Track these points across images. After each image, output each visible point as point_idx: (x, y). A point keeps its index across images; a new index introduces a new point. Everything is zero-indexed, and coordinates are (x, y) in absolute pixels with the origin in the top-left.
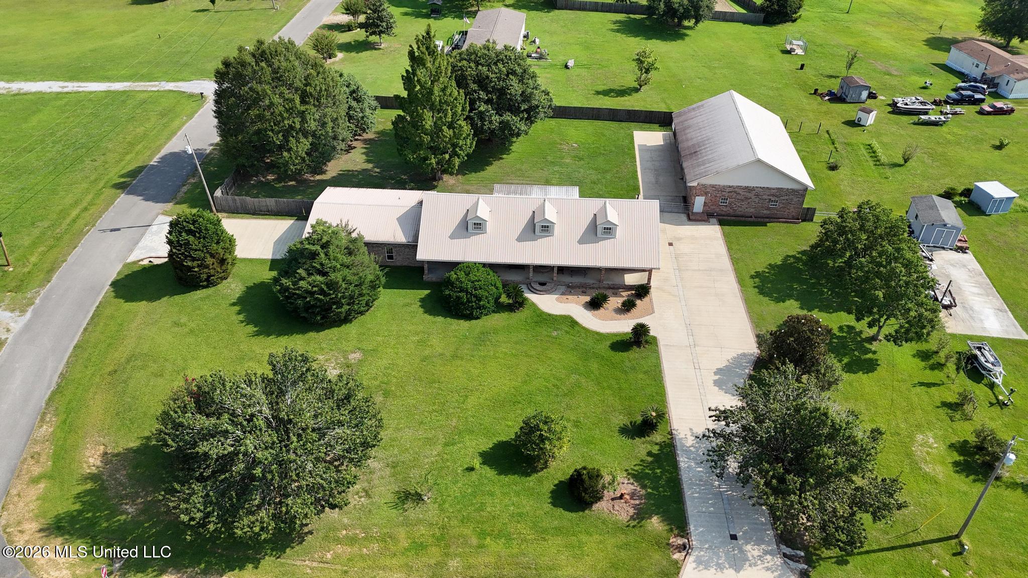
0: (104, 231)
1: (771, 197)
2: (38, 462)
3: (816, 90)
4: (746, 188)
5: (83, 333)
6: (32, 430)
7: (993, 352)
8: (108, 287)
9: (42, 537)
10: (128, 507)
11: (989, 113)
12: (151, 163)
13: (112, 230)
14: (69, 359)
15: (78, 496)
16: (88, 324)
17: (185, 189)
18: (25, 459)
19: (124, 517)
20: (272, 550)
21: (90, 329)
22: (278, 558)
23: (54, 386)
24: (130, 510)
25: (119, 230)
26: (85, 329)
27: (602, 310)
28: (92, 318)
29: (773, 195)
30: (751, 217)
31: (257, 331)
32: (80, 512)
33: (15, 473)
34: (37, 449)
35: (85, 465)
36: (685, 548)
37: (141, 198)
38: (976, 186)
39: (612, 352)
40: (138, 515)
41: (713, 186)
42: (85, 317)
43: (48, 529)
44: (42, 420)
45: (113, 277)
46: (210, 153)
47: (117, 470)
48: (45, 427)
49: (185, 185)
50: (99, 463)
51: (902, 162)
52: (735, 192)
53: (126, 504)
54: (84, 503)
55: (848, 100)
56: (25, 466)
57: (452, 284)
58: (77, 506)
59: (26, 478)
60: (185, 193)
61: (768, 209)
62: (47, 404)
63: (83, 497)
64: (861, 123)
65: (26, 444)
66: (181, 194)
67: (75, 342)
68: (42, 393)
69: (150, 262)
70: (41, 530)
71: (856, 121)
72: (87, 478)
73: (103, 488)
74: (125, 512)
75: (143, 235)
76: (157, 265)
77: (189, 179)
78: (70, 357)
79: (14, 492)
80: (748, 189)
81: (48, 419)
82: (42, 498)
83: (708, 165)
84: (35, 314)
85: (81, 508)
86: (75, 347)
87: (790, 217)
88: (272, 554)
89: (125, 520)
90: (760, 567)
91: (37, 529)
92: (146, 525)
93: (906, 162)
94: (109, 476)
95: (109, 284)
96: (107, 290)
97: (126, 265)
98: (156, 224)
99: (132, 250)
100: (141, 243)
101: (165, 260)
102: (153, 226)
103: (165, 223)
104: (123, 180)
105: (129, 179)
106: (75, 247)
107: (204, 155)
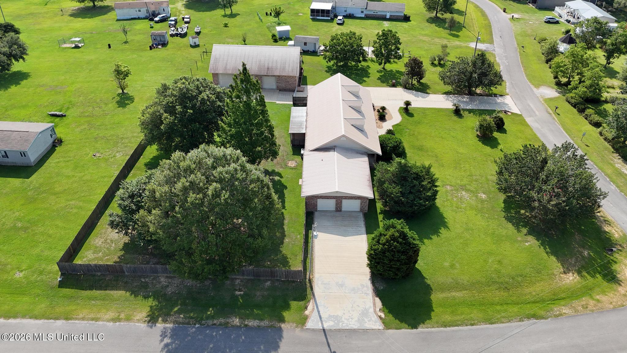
2: (587, 304)
3: (150, 47)
5: (477, 325)
6: (570, 316)
9: (623, 283)
10: (586, 254)
14: (505, 323)
15: (593, 277)
16: (467, 325)
17: (253, 323)
18: (590, 310)
21: (470, 322)
24: (587, 253)
27: (386, 118)
31: (444, 228)
32: (600, 273)
33: (602, 311)
34: (580, 308)
35: (576, 280)
36: (506, 112)
39: (415, 117)
40: (587, 249)
42: (460, 330)
43: (617, 283)
44: (561, 315)
45: (405, 331)
46: (175, 322)
47: (571, 264)
48: (564, 311)
49: (246, 325)
50: (571, 274)
53: (585, 255)
54: (595, 273)
56: (594, 308)
58: (598, 276)
59: (600, 305)
60: (261, 319)
62: (548, 318)
63: (592, 274)
65: (582, 315)
66: (265, 323)
68: (541, 324)
69: (380, 310)
70: (620, 285)
72: (582, 276)
73: (583, 267)
75: (340, 330)
77: (234, 326)
78: (503, 323)
79: (611, 306)
81: (558, 312)
82: (604, 292)
85: (598, 273)
89: (592, 253)
91: (621, 287)
92: (589, 244)
94: (575, 266)
95: (416, 329)
96: (422, 328)
97: (387, 326)
98: (320, 325)
99: (366, 331)
100: (356, 326)
101: (378, 300)
102: (325, 327)
103: (321, 318)
107: (179, 326)
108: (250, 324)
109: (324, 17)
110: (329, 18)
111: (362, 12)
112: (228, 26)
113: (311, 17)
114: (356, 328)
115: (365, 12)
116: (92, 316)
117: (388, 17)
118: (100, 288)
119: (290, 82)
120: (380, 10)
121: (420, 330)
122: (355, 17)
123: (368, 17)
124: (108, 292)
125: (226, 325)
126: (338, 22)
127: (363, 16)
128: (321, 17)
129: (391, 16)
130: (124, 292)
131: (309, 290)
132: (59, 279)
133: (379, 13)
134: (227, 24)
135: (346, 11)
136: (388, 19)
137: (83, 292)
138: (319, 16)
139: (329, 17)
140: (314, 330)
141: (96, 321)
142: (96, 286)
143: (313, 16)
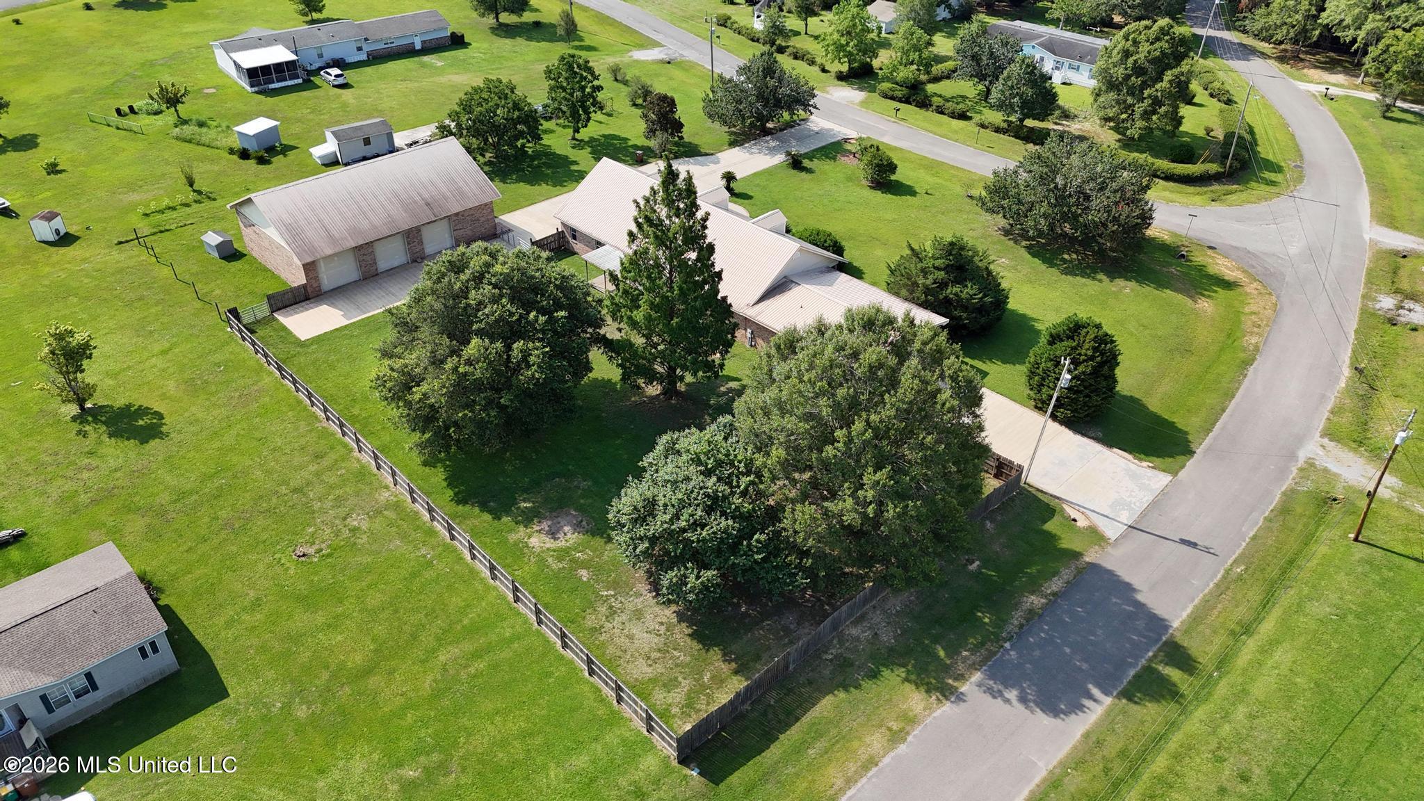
0: (1207, 550)
8: (1198, 451)
12: (1108, 700)
13: (1193, 545)
17: (1055, 585)
23: (1251, 370)
25: (1183, 542)
26: (1224, 411)
28: (1216, 420)
34: (1256, 330)
37: (1140, 597)
44: (1256, 347)
45: (1191, 463)
46: (974, 667)
47: (1184, 289)
48: (1253, 342)
49: (1054, 594)
50: (1199, 300)
60: (1055, 573)
62: (1254, 357)
63: (1210, 290)
65: (1269, 335)
66: (1066, 574)
67: (1234, 401)
70: (1241, 286)
72: (1208, 297)
73: (1194, 287)
75: (1144, 514)
77: (1044, 607)
79: (1270, 311)
82: (1243, 302)
85: (1212, 286)
86: (1233, 397)
89: (1177, 268)
91: (1245, 288)
94: (1189, 289)
95: (1195, 454)
96: (1198, 448)
98: (1121, 525)
99: (1163, 494)
100: (1149, 498)
102: (1126, 522)
103: (1107, 517)
104: (1174, 674)
105: (1160, 668)
106: (1254, 538)
107: (990, 667)
108: (1054, 588)
109: (285, 80)
110: (300, 81)
111: (360, 49)
112: (59, 168)
113: (253, 89)
114: (1152, 498)
115: (366, 48)
116: (852, 767)
117: (418, 46)
118: (785, 726)
119: (482, 219)
120: (397, 34)
122: (348, 64)
123: (375, 58)
124: (806, 719)
125: (1031, 614)
126: (336, 83)
127: (364, 57)
128: (278, 81)
129: (423, 42)
130: (829, 698)
131: (1040, 495)
132: (694, 773)
133: (398, 43)
134: (54, 165)
135: (321, 56)
136: (419, 50)
137: (767, 753)
138: (273, 82)
139: (298, 78)
140: (1123, 536)
141: (877, 765)
142: (774, 728)
143: (257, 86)
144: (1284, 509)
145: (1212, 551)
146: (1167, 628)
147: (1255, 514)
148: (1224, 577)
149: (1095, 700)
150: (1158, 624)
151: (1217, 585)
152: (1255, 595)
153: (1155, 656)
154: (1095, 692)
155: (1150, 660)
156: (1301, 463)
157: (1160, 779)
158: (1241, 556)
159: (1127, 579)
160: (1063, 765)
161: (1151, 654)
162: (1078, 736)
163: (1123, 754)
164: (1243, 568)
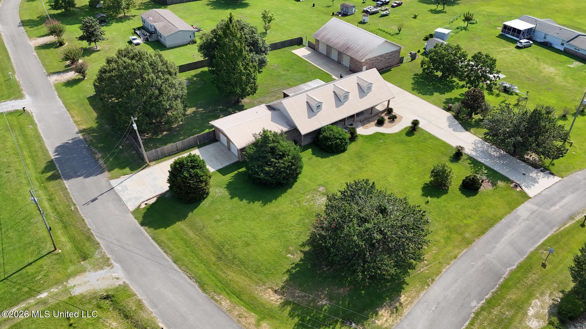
0: (87, 203)
1: (389, 57)
2: (246, 317)
3: (333, 13)
4: (381, 55)
6: (219, 307)
7: (508, 83)
10: (321, 302)
11: (396, 6)
12: (53, 158)
13: (92, 201)
14: (180, 269)
17: (101, 162)
18: (238, 320)
19: (326, 307)
20: (404, 275)
21: (168, 250)
22: (409, 276)
24: (324, 303)
25: (96, 199)
26: (165, 252)
27: (384, 125)
28: (159, 245)
29: (390, 56)
30: (383, 69)
32: (302, 320)
34: (236, 313)
35: (273, 302)
36: (517, 186)
37: (82, 178)
38: (435, 32)
39: (410, 138)
40: (332, 302)
41: (369, 59)
42: (155, 247)
44: (217, 301)
45: (136, 222)
46: (84, 138)
47: (293, 293)
48: (223, 302)
49: (98, 160)
50: (278, 297)
51: (399, 32)
52: (377, 59)
53: (318, 302)
55: (349, 14)
56: (243, 323)
57: (329, 138)
58: (297, 319)
60: (106, 163)
61: (388, 63)
62: (206, 293)
63: (294, 314)
64: (365, 22)
65: (227, 315)
66: (104, 166)
68: (194, 289)
69: (146, 204)
71: (363, 21)
72: (283, 306)
73: (298, 304)
74: (323, 306)
75: (117, 194)
76: (153, 204)
77: (94, 157)
80: (381, 56)
81: (219, 299)
83: (362, 51)
84: (120, 262)
85: (299, 318)
86: (174, 262)
87: (396, 64)
88: (406, 276)
89: (328, 308)
90: (541, 178)
92: (340, 303)
93: (400, 31)
94: (293, 298)
95: (140, 226)
96: (144, 229)
97: (134, 213)
98: (115, 185)
99: (124, 205)
100: (124, 199)
101: (155, 199)
102: (116, 187)
103: (121, 183)
104: (49, 174)
105: (53, 172)
106: (83, 220)
107: (83, 141)
109: (514, 36)
111: (563, 44)
113: (499, 33)
114: (123, 200)
115: (565, 46)
116: (74, 115)
120: (583, 48)
121: (142, 228)
122: (553, 47)
123: (567, 53)
125: (94, 153)
127: (562, 48)
128: (511, 35)
132: (92, 95)
133: (580, 52)
135: (545, 38)
138: (509, 34)
139: (518, 38)
140: (109, 184)
141: (71, 118)
143: (503, 32)
144: (89, 238)
145: (86, 205)
146: (65, 179)
147: (94, 227)
148: (72, 202)
149: (55, 155)
150: (68, 177)
151: (71, 198)
152: (61, 208)
153: (58, 172)
154: (57, 157)
155: (58, 171)
156: (112, 261)
157: (25, 159)
158: (78, 211)
159: (91, 178)
160: (44, 144)
161: (59, 172)
162: (48, 149)
163: (37, 155)
164: (73, 209)
